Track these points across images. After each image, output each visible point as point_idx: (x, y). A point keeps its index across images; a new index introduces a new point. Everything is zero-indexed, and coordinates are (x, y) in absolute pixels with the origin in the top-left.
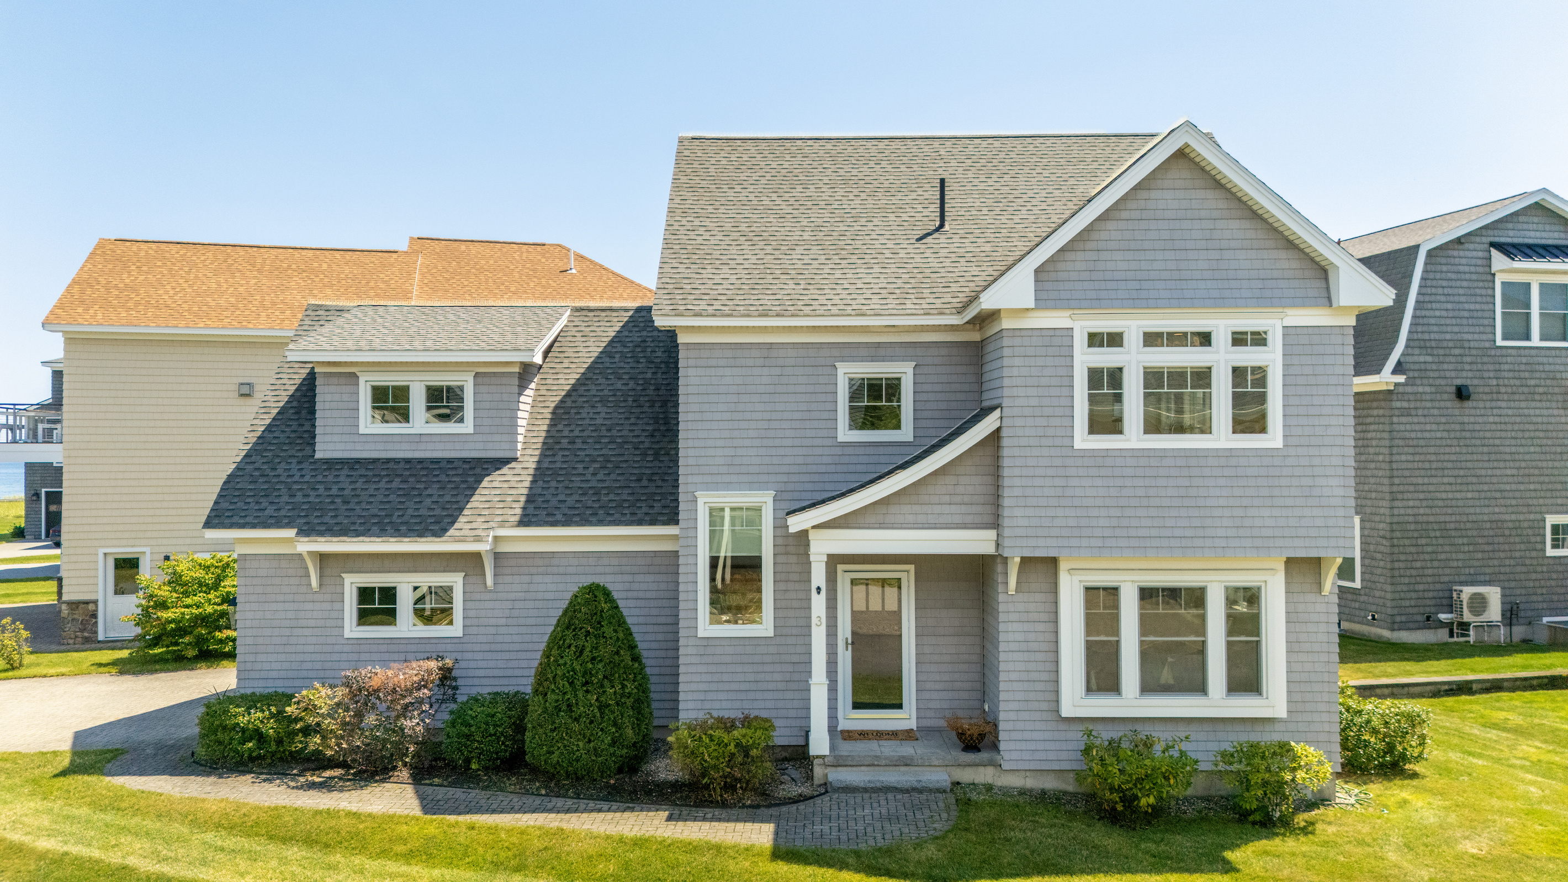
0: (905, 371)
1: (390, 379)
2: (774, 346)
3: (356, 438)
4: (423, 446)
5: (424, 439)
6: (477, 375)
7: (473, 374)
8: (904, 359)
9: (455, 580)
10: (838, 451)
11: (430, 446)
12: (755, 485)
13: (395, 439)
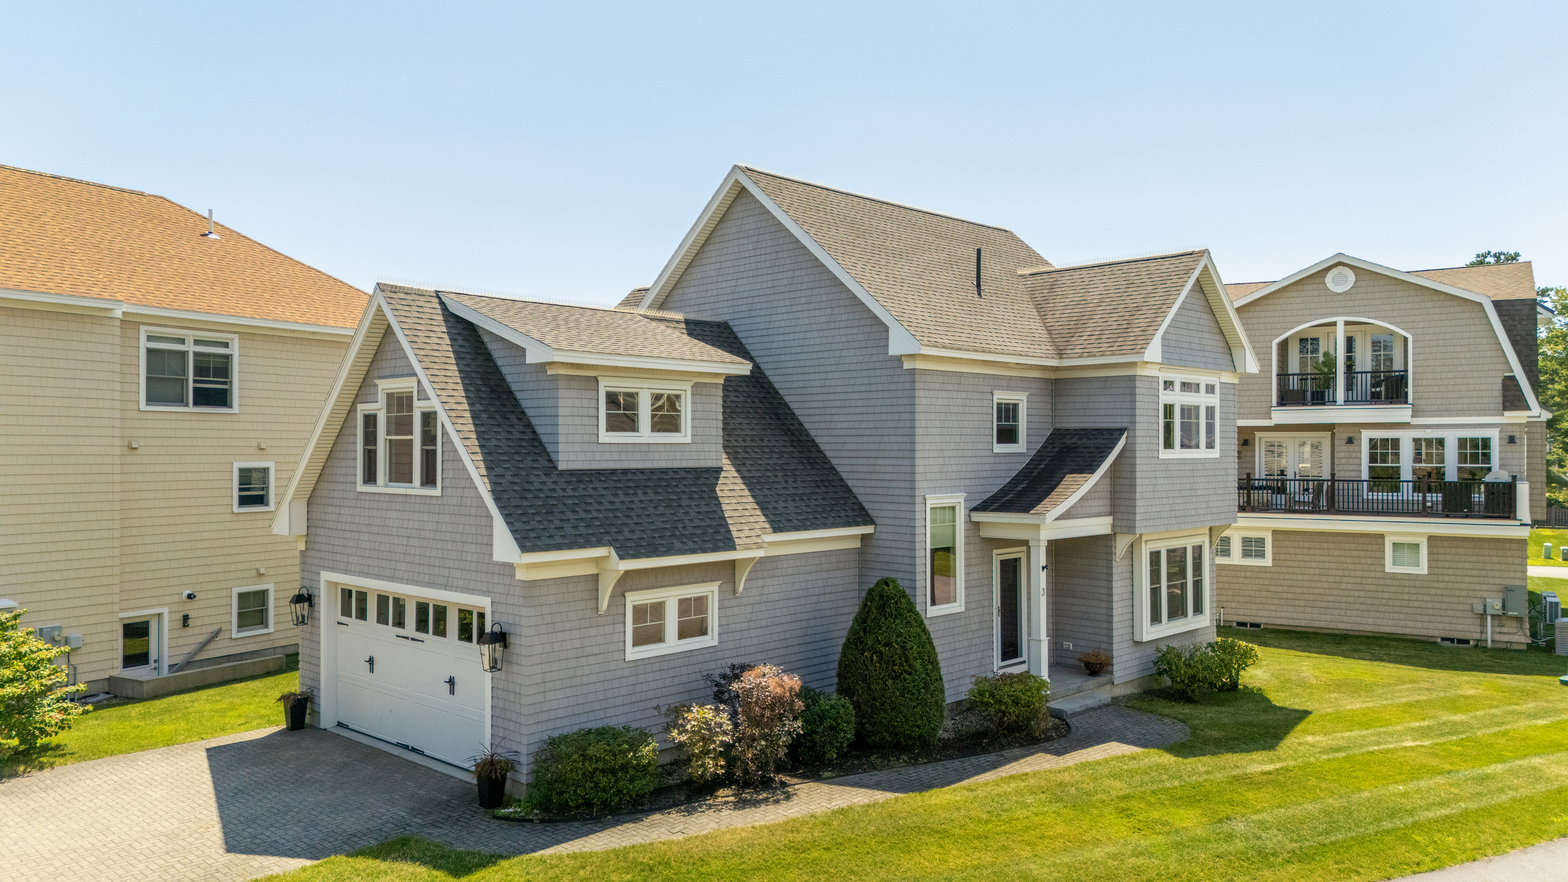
0: (1020, 398)
1: (621, 385)
2: (964, 375)
3: (594, 447)
4: (650, 456)
5: (653, 448)
6: (696, 385)
7: (692, 384)
8: (1024, 389)
9: (711, 590)
10: (992, 460)
11: (657, 456)
12: (954, 489)
13: (630, 448)
